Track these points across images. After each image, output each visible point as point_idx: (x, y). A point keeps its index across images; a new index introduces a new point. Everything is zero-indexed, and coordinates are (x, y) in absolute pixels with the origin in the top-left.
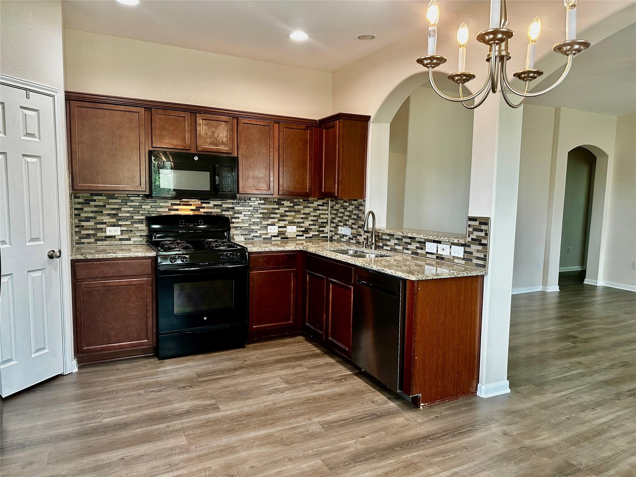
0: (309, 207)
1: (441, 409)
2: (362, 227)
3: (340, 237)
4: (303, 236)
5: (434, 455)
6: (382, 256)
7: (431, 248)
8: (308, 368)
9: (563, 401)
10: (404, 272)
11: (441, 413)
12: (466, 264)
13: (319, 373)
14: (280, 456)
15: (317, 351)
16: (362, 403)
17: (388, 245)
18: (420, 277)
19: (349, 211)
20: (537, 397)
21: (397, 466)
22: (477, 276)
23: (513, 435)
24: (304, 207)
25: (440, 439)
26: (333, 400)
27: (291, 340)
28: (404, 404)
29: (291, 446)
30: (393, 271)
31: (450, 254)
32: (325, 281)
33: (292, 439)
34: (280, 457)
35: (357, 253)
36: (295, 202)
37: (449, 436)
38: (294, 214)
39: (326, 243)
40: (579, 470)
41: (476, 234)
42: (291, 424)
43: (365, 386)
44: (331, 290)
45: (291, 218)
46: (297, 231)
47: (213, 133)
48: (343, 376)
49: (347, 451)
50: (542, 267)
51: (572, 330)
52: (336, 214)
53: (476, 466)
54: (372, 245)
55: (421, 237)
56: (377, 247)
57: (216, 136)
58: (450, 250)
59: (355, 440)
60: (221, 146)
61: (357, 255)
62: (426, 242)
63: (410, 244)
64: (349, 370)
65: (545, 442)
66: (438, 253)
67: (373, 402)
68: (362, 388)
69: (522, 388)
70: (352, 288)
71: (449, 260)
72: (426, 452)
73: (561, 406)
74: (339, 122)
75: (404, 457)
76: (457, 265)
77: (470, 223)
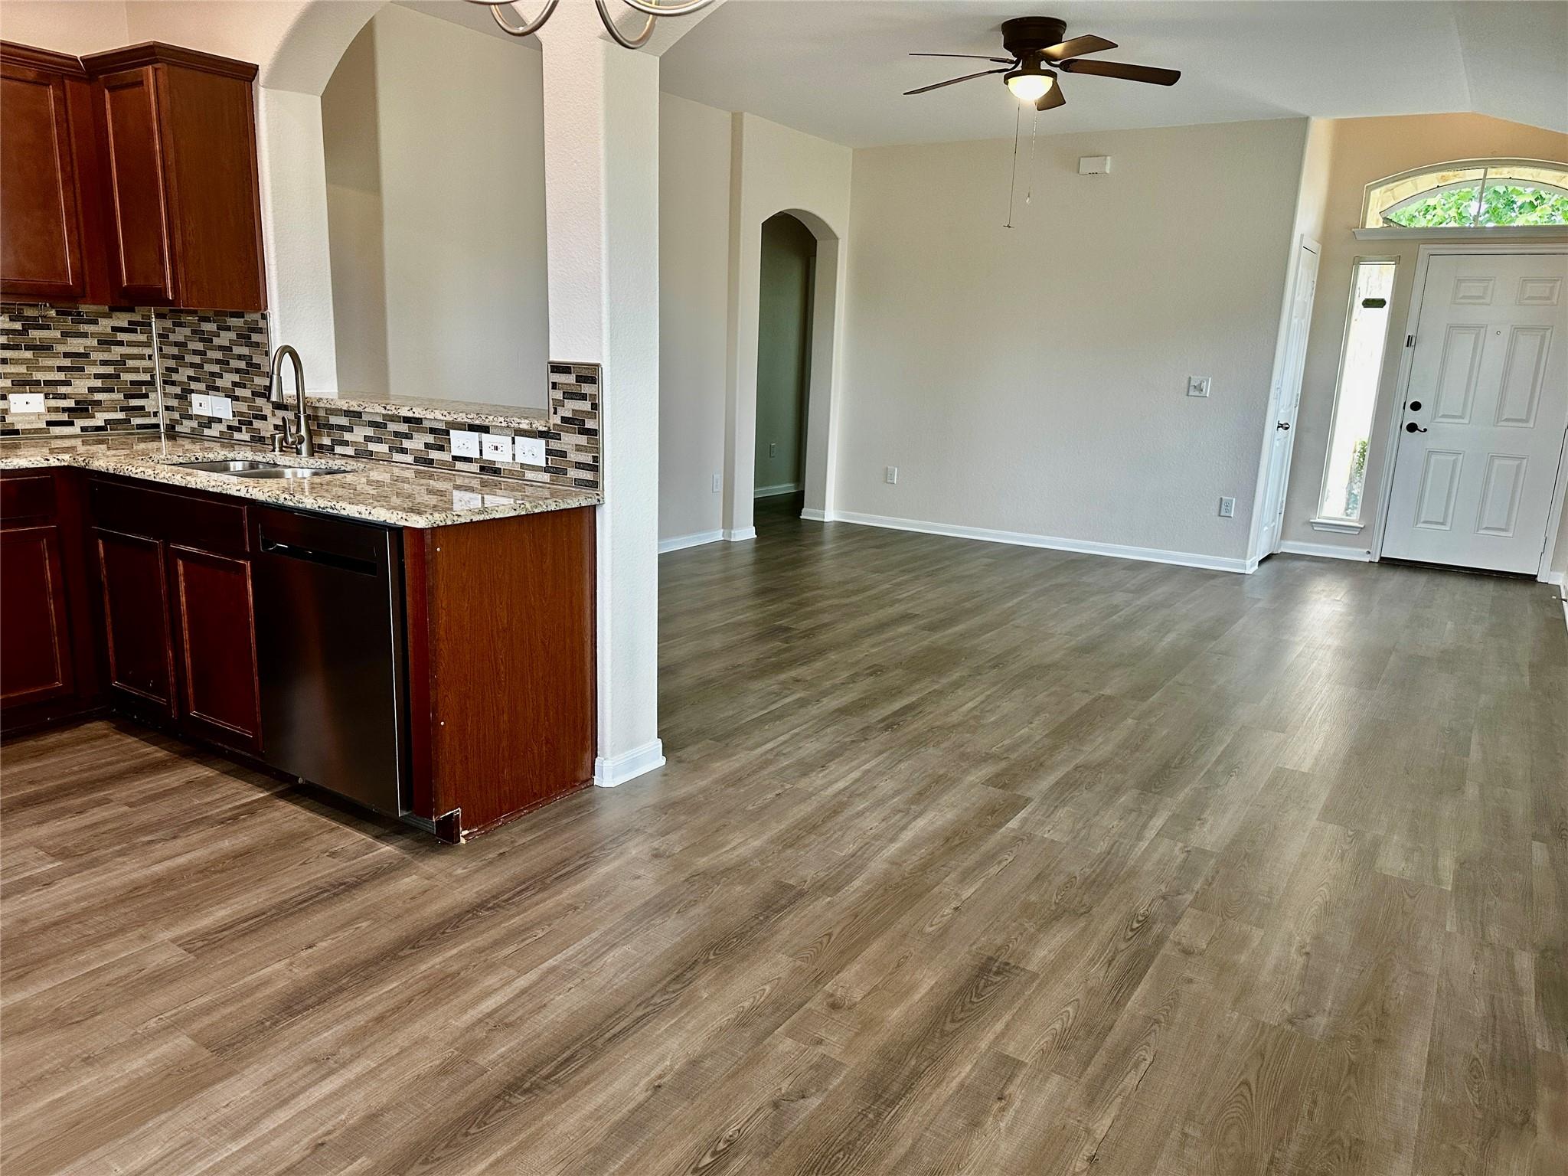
0: (85, 335)
1: (515, 833)
2: (266, 393)
3: (200, 425)
4: (71, 424)
5: (497, 944)
6: (331, 472)
7: (465, 447)
8: (131, 805)
9: (767, 763)
10: (395, 509)
11: (512, 842)
12: (553, 482)
13: (169, 810)
14: (54, 1059)
15: (159, 755)
16: (304, 863)
17: (346, 443)
18: (439, 519)
19: (221, 348)
20: (718, 764)
21: (408, 993)
22: (580, 509)
23: (674, 854)
24: (64, 334)
25: (513, 903)
26: (215, 872)
27: (66, 736)
28: (418, 841)
29: (89, 1022)
30: (362, 508)
31: (514, 459)
32: (160, 551)
33: (92, 1004)
34: (56, 1062)
35: (258, 468)
36: (28, 318)
37: (533, 892)
38: (29, 354)
39: (155, 445)
40: (801, 894)
41: (571, 406)
42: (88, 963)
43: (309, 820)
44: (182, 578)
45: (23, 369)
46: (49, 410)
48: (244, 805)
49: (268, 991)
50: (721, 489)
51: (782, 615)
52: (179, 358)
53: (596, 941)
54: (301, 443)
55: (435, 416)
56: (315, 450)
58: (513, 449)
59: (287, 961)
61: (254, 471)
62: (451, 431)
63: (408, 436)
64: (261, 789)
65: (737, 853)
66: (485, 457)
67: (333, 855)
68: (301, 827)
69: (690, 749)
70: (248, 564)
71: (511, 474)
72: (480, 941)
73: (765, 772)
74: (156, 70)
75: (423, 967)
76: (532, 486)
77: (557, 378)
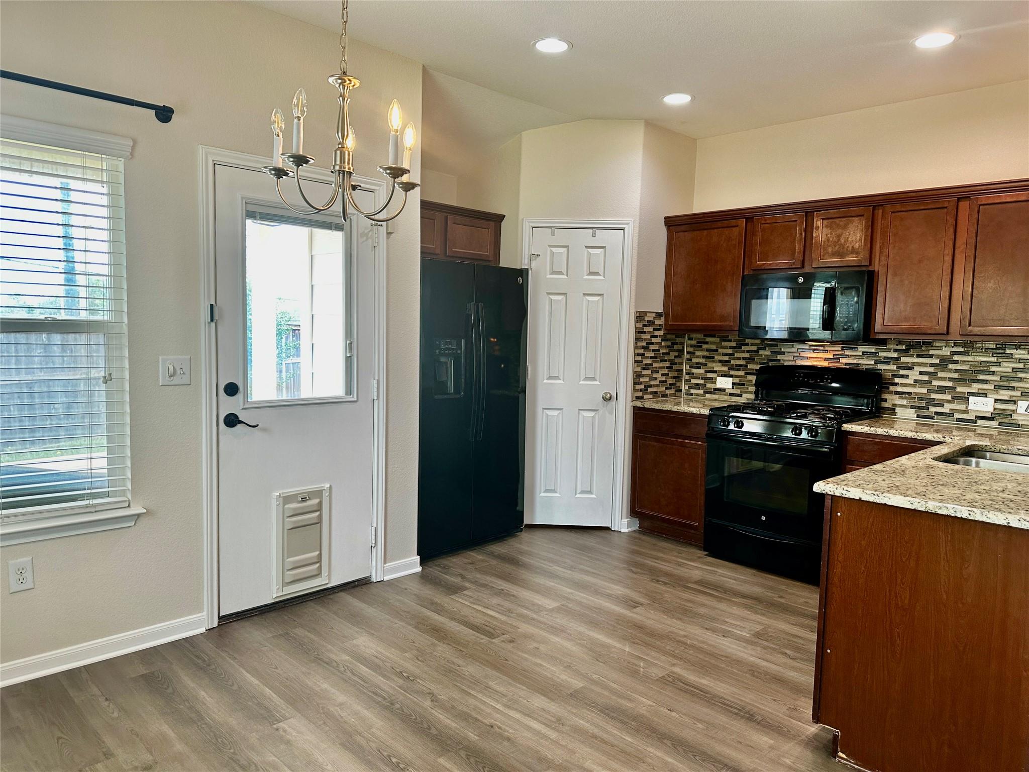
47: (839, 236)
57: (842, 241)
60: (850, 256)
